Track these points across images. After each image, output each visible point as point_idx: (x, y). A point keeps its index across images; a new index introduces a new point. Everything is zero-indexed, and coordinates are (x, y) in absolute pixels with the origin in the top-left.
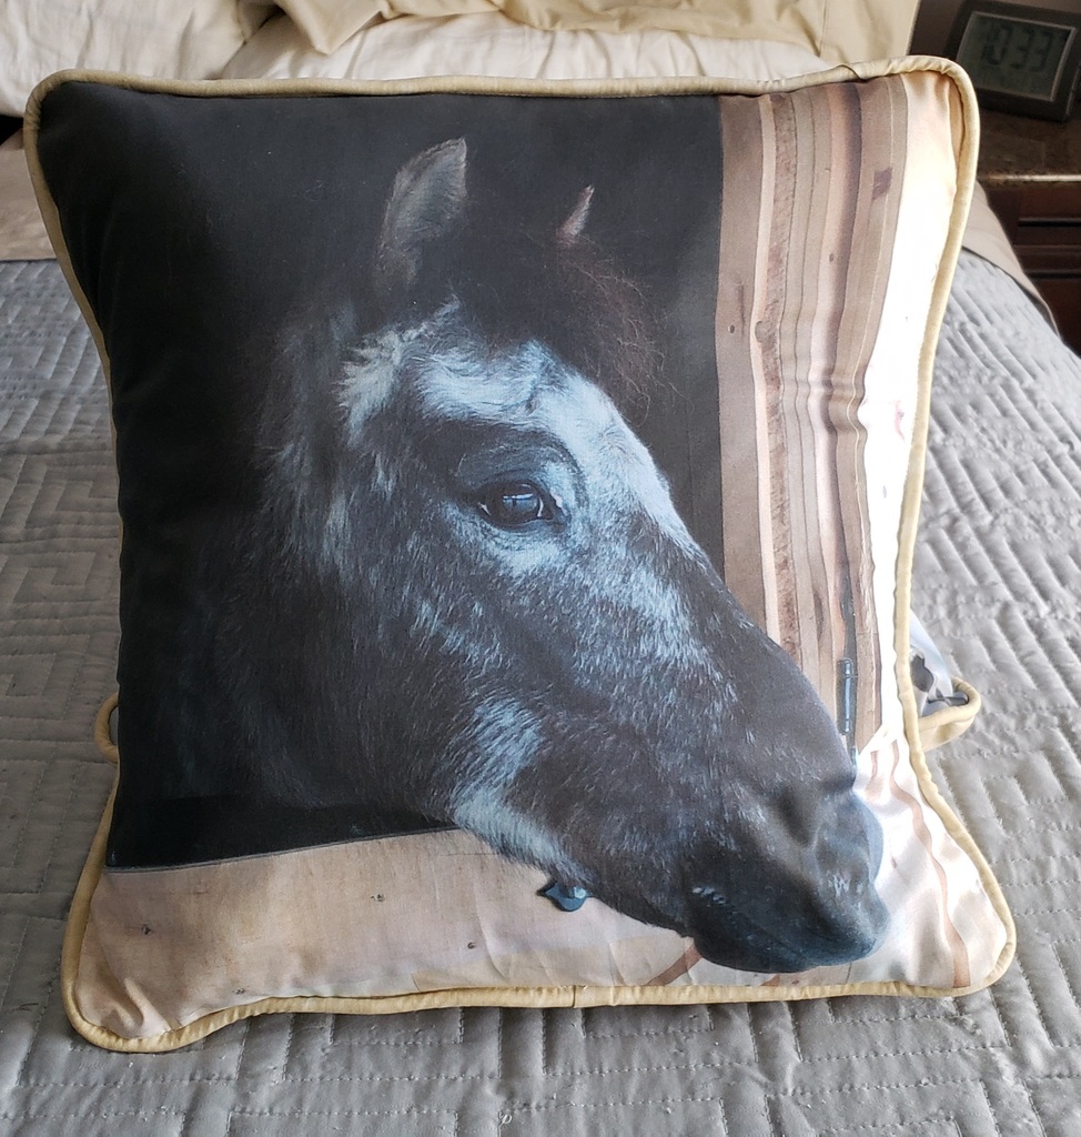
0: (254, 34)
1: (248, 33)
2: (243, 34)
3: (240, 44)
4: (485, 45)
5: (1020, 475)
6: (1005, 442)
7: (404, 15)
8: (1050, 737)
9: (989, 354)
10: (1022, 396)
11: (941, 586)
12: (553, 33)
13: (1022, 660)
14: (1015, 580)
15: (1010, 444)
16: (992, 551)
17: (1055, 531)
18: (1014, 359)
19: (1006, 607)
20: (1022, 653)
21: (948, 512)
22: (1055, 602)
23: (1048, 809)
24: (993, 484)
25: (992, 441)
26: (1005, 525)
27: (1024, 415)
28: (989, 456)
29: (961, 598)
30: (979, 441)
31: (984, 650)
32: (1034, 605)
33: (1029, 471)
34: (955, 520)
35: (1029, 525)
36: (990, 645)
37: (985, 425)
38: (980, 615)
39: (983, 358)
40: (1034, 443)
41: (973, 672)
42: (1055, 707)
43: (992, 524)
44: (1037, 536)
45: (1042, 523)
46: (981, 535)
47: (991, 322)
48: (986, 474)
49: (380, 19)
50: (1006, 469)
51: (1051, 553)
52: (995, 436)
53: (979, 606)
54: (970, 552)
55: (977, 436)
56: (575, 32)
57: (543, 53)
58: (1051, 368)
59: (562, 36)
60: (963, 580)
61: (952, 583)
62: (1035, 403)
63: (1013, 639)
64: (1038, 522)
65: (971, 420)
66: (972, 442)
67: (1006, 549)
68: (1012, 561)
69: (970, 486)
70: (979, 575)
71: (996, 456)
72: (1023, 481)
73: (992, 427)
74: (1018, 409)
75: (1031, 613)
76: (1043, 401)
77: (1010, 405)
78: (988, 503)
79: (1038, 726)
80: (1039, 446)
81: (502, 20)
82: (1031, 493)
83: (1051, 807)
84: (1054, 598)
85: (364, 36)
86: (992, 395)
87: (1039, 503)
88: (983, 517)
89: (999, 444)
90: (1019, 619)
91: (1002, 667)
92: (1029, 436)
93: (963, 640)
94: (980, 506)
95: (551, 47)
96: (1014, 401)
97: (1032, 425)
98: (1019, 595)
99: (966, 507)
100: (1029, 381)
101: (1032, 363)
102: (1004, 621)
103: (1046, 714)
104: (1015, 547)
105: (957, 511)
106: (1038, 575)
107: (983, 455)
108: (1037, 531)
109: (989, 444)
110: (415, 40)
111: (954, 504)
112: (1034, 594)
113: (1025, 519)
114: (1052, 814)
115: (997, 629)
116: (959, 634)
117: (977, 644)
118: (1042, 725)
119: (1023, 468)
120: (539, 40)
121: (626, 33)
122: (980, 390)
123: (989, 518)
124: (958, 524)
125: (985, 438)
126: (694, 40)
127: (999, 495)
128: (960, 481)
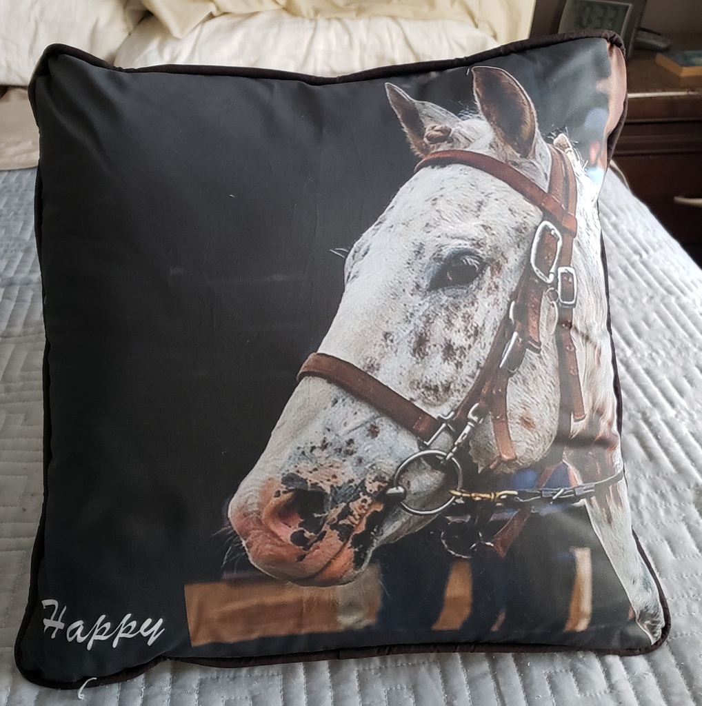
0: (135, 28)
1: (132, 28)
2: (128, 28)
3: (127, 34)
4: (275, 30)
7: (225, 13)
12: (316, 21)
18: (604, 206)
22: (635, 348)
35: (618, 304)
42: (638, 407)
49: (211, 16)
51: (631, 320)
56: (329, 20)
57: (310, 33)
58: (627, 210)
59: (322, 22)
62: (618, 232)
64: (623, 302)
74: (608, 235)
76: (623, 229)
79: (629, 419)
80: (621, 257)
81: (285, 14)
82: (618, 285)
83: (639, 465)
84: (634, 345)
85: (202, 28)
87: (623, 290)
95: (315, 29)
96: (606, 231)
97: (617, 244)
100: (614, 218)
101: (615, 207)
103: (634, 412)
106: (625, 332)
108: (622, 307)
110: (233, 28)
113: (616, 300)
119: (612, 270)
120: (308, 25)
121: (360, 19)
126: (402, 22)
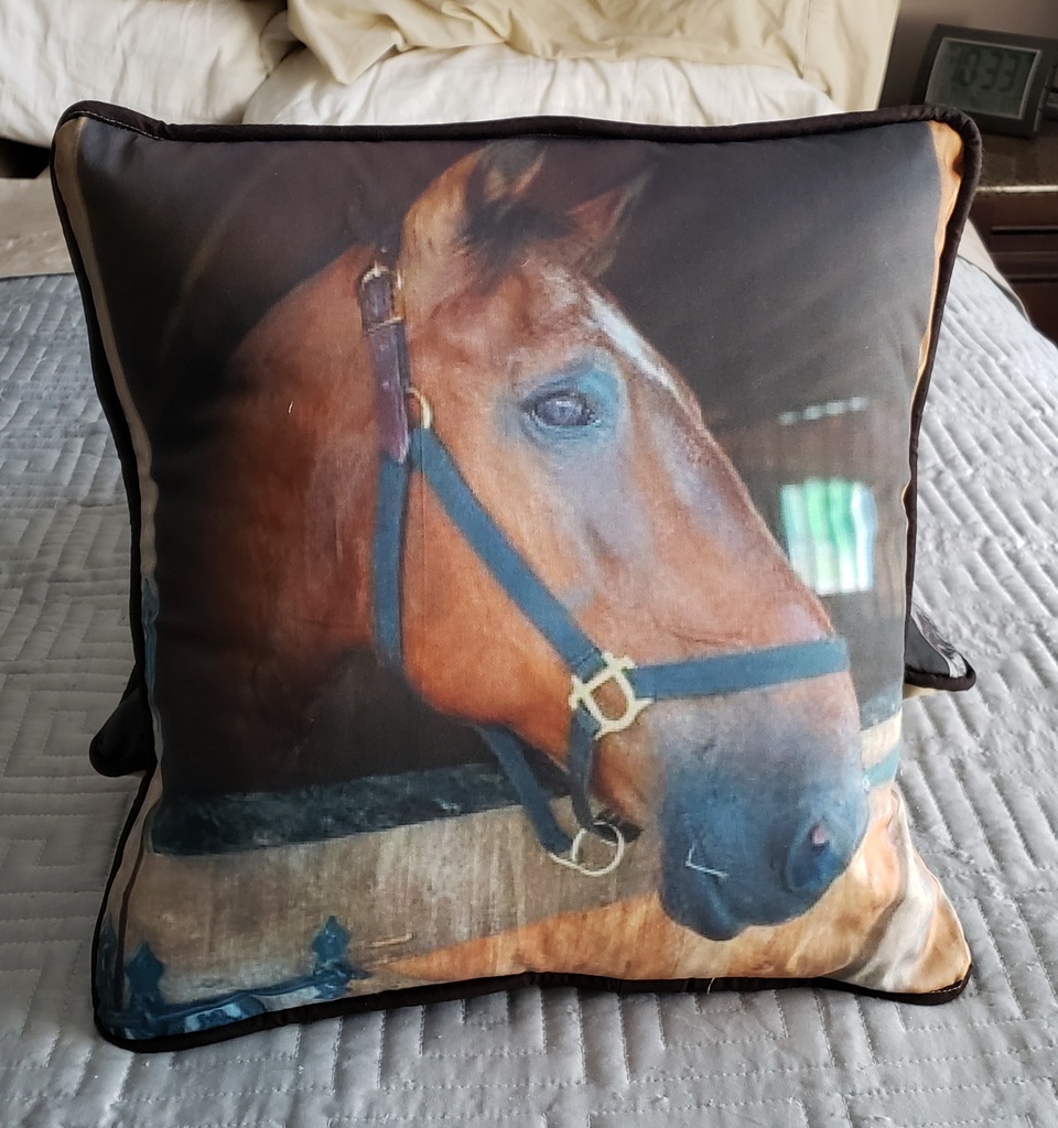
0: (275, 68)
1: (271, 67)
2: (266, 68)
3: (263, 77)
4: (492, 74)
5: (997, 436)
6: (983, 410)
7: (416, 48)
8: (1028, 641)
9: (967, 336)
10: (998, 371)
11: (929, 526)
12: (555, 62)
13: (1002, 583)
14: (994, 520)
15: (988, 411)
16: (973, 497)
17: (1029, 480)
18: (989, 340)
19: (987, 541)
20: (1002, 577)
21: (934, 467)
22: (1030, 536)
23: (1027, 695)
24: (974, 443)
25: (972, 408)
26: (985, 476)
27: (1000, 386)
28: (970, 420)
29: (947, 535)
30: (960, 408)
31: (969, 576)
32: (1011, 539)
33: (1005, 432)
34: (940, 473)
35: (1006, 476)
36: (973, 571)
37: (965, 395)
38: (964, 548)
39: (962, 340)
40: (1009, 409)
41: (959, 592)
42: (1031, 617)
43: (973, 476)
44: (1014, 484)
45: (1017, 474)
46: (963, 484)
47: (968, 310)
48: (967, 436)
49: (395, 52)
50: (985, 432)
51: (1026, 498)
52: (974, 404)
53: (963, 541)
54: (953, 499)
55: (957, 404)
56: (575, 60)
57: (547, 80)
58: (1024, 349)
59: (564, 64)
60: (948, 521)
61: (939, 524)
62: (1010, 377)
63: (993, 566)
64: (1014, 474)
65: (952, 391)
66: (954, 409)
67: (986, 495)
68: (992, 505)
69: (953, 445)
70: (963, 517)
71: (975, 421)
72: (1000, 440)
73: (972, 397)
74: (994, 381)
75: (1009, 546)
76: (1017, 374)
77: (987, 378)
78: (969, 459)
79: (1017, 632)
80: (1014, 412)
81: (507, 52)
82: (1008, 450)
83: (1030, 693)
84: (1029, 534)
85: (380, 68)
86: (970, 371)
87: (1014, 458)
88: (965, 470)
89: (977, 410)
90: (999, 550)
91: (983, 588)
92: (1005, 403)
93: (950, 568)
94: (963, 461)
95: (554, 74)
96: (991, 376)
97: (1008, 395)
98: (997, 532)
99: (950, 463)
100: (1004, 358)
101: (1006, 343)
102: (986, 552)
103: (1024, 623)
104: (994, 494)
105: (941, 465)
106: (1014, 515)
107: (963, 419)
108: (1013, 480)
109: (969, 411)
110: (427, 70)
111: (938, 460)
112: (1012, 530)
113: (1003, 471)
114: (1031, 699)
115: (979, 559)
116: (946, 562)
117: (962, 571)
118: (1021, 631)
119: (999, 430)
120: (543, 69)
121: (623, 60)
122: (959, 366)
123: (970, 471)
124: (942, 476)
125: (965, 406)
126: (687, 66)
127: (979, 451)
128: (943, 441)
